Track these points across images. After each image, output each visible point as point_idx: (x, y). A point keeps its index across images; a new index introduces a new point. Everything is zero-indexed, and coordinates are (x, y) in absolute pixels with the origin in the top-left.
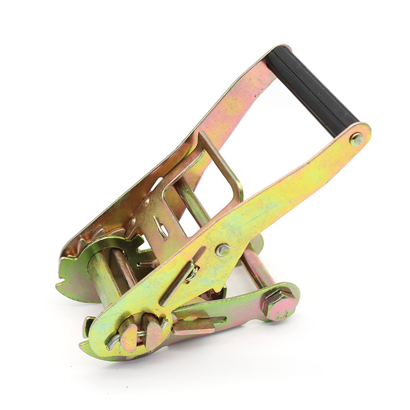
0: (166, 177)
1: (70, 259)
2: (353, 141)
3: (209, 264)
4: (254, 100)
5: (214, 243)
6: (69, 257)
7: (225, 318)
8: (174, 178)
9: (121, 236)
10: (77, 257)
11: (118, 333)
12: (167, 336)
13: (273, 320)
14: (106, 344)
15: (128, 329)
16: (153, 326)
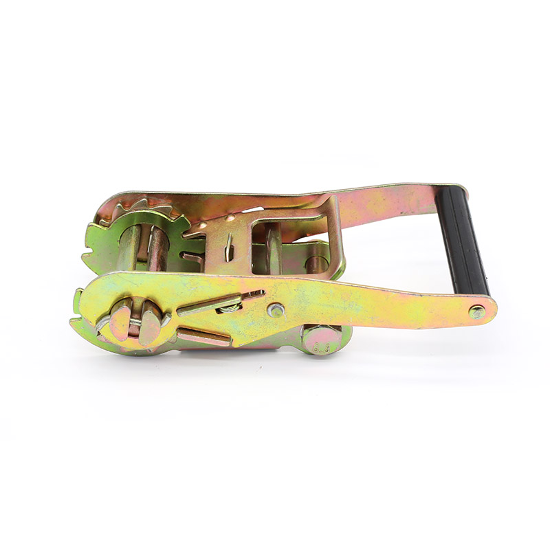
0: (267, 211)
1: (101, 227)
2: (472, 311)
3: (253, 312)
4: (397, 216)
5: (276, 296)
6: (101, 225)
8: (275, 217)
10: (108, 227)
11: (110, 314)
12: (170, 336)
13: (311, 351)
14: (96, 324)
15: (118, 311)
16: (150, 316)
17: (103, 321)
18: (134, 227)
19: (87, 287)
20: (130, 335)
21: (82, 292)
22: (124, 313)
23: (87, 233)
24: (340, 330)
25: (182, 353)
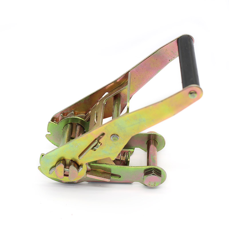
0: (110, 93)
1: (54, 123)
3: (107, 143)
5: (110, 132)
6: (54, 122)
7: (120, 177)
9: (83, 118)
10: (58, 123)
11: (55, 166)
12: (84, 176)
13: (147, 185)
14: (50, 170)
15: (58, 166)
16: (72, 168)
17: (53, 170)
18: (69, 125)
19: (46, 154)
20: (65, 175)
21: (43, 155)
22: (61, 167)
23: (48, 126)
24: (161, 176)
25: (88, 183)
